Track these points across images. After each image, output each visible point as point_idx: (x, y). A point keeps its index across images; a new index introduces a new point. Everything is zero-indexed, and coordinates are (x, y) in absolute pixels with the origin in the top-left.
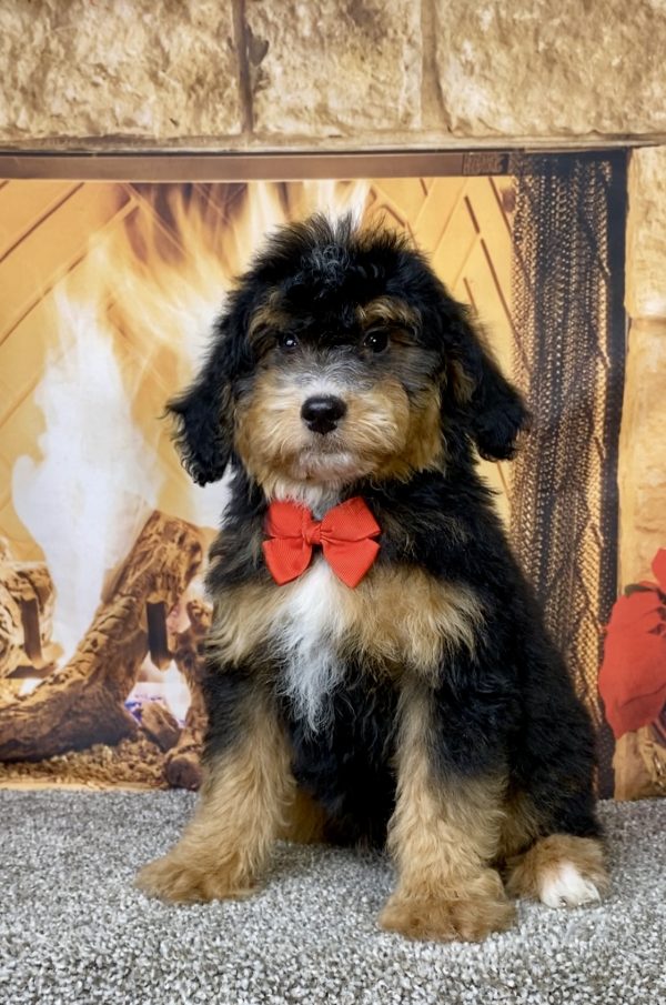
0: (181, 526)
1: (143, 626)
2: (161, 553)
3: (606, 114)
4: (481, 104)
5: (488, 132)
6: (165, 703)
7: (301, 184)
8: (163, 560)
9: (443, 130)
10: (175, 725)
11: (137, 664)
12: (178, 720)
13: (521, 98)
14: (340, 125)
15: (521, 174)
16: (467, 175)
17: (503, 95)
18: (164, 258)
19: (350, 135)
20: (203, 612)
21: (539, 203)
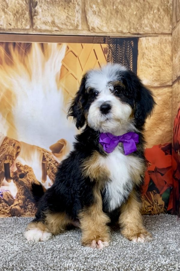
0: (14, 141)
1: (3, 170)
2: (8, 149)
3: (132, 27)
4: (98, 23)
5: (100, 31)
6: (10, 192)
7: (47, 44)
8: (9, 151)
9: (87, 30)
10: (13, 198)
11: (1, 180)
12: (14, 197)
13: (109, 22)
14: (58, 27)
15: (109, 44)
16: (94, 43)
17: (104, 21)
18: (7, 64)
19: (61, 30)
20: (21, 166)
21: (114, 52)
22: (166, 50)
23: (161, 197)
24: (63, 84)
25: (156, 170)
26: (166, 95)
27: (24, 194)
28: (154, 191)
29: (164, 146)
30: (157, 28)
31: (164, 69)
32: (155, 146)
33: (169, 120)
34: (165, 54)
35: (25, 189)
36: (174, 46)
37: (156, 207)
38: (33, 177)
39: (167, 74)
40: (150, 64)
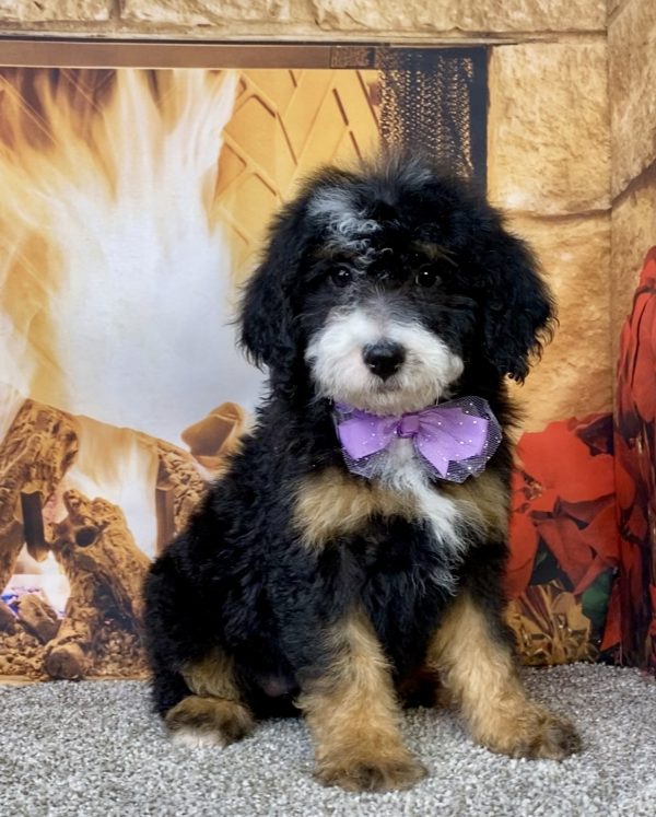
0: (55, 415)
1: (18, 517)
2: (34, 442)
3: (467, 12)
5: (354, 26)
6: (43, 595)
7: (171, 71)
8: (37, 450)
9: (311, 22)
10: (54, 617)
11: (13, 554)
12: (57, 612)
14: (208, 14)
15: (386, 69)
16: (335, 68)
18: (32, 144)
19: (219, 25)
20: (80, 501)
21: (405, 97)
22: (588, 88)
23: (577, 603)
24: (227, 209)
25: (560, 510)
26: (588, 246)
27: (95, 602)
28: (554, 582)
29: (585, 426)
30: (556, 14)
31: (580, 156)
32: (553, 426)
33: (600, 331)
34: (585, 103)
35: (97, 583)
36: (615, 73)
37: (561, 639)
38: (124, 539)
39: (593, 172)
40: (532, 138)
